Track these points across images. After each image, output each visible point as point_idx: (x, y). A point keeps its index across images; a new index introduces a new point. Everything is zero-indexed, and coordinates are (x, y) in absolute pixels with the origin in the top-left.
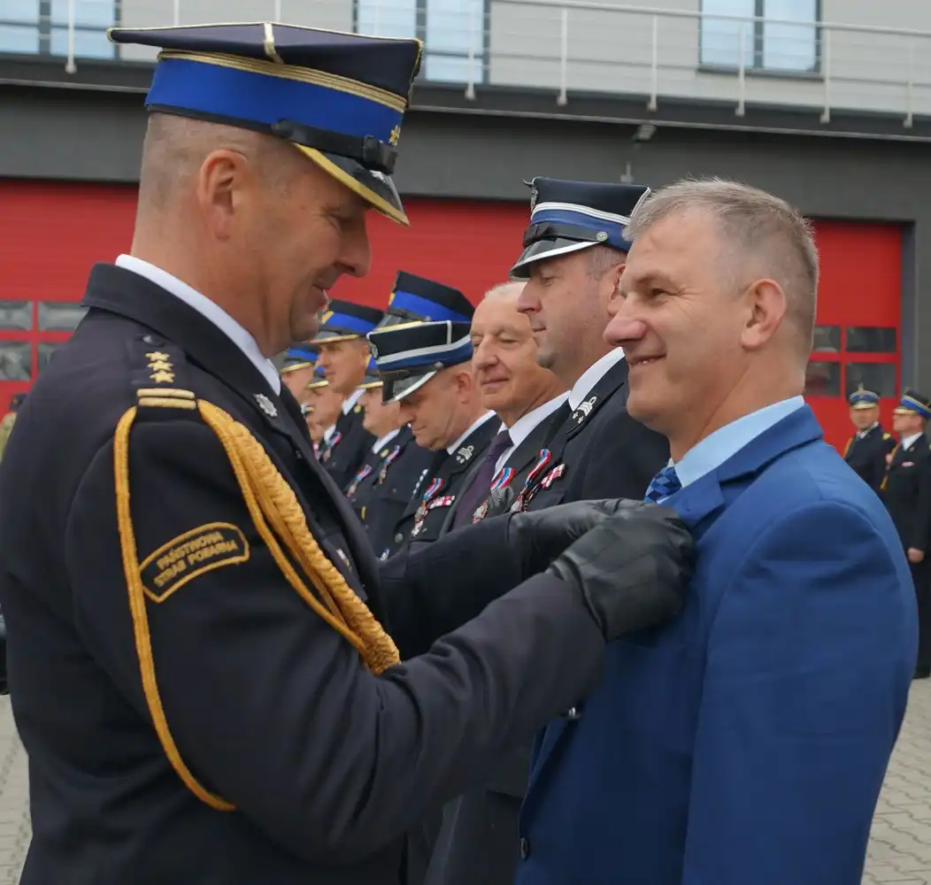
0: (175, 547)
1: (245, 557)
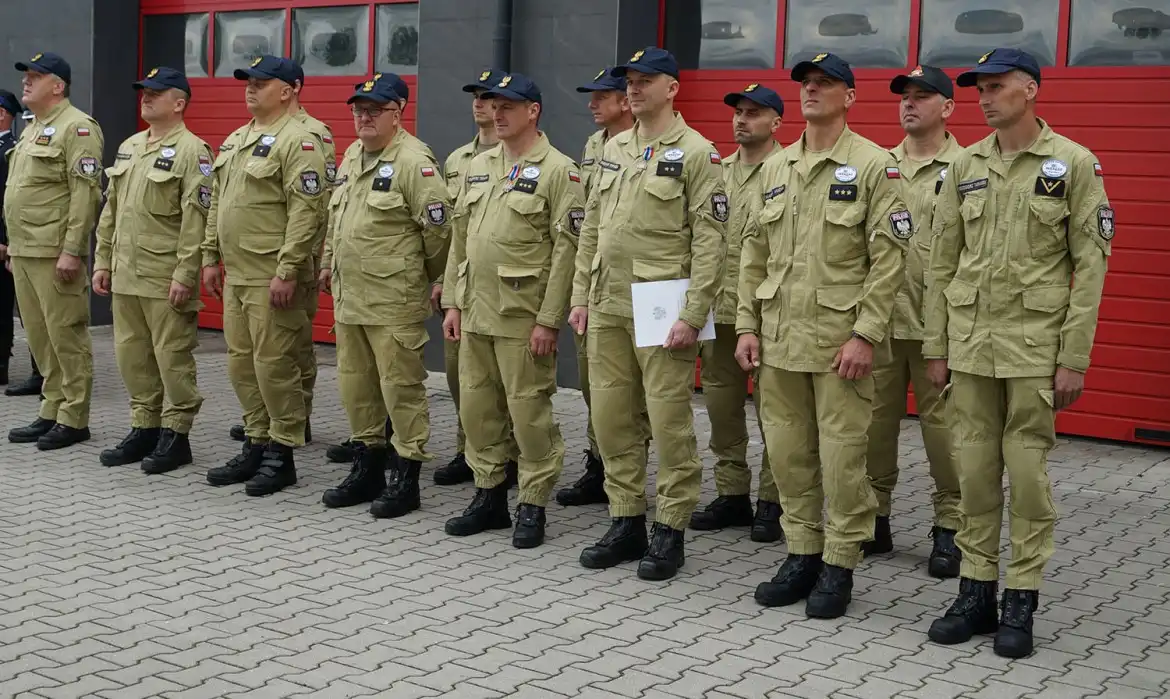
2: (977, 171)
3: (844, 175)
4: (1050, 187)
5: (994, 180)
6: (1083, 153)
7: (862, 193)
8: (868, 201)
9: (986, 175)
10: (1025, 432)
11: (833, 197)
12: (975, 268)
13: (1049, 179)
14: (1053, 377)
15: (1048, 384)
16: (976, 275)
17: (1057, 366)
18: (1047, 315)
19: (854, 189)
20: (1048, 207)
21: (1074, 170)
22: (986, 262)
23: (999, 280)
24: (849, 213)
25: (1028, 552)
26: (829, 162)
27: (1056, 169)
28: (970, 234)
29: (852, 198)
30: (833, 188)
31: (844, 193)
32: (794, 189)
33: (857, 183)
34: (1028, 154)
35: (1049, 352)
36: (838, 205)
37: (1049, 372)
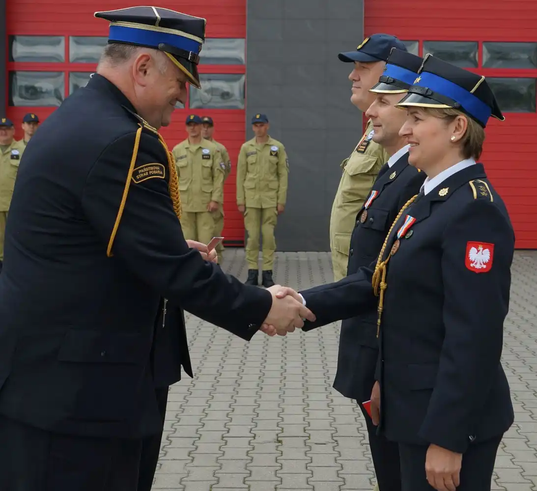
0: (146, 167)
1: (163, 178)
2: (252, 149)
3: (206, 151)
4: (274, 154)
5: (258, 152)
6: (281, 145)
7: (211, 157)
8: (213, 159)
9: (255, 150)
10: (270, 223)
11: (203, 158)
12: (255, 177)
13: (273, 151)
14: (277, 207)
15: (275, 209)
16: (254, 179)
17: (277, 204)
18: (275, 189)
19: (209, 155)
20: (274, 159)
21: (279, 148)
22: (258, 175)
23: (263, 180)
24: (208, 163)
25: (270, 259)
26: (200, 148)
27: (275, 148)
28: (250, 168)
29: (209, 158)
30: (203, 156)
31: (206, 157)
32: (190, 156)
33: (210, 154)
34: (267, 145)
35: (276, 199)
36: (205, 160)
37: (276, 206)
